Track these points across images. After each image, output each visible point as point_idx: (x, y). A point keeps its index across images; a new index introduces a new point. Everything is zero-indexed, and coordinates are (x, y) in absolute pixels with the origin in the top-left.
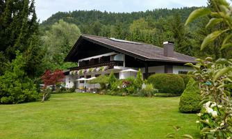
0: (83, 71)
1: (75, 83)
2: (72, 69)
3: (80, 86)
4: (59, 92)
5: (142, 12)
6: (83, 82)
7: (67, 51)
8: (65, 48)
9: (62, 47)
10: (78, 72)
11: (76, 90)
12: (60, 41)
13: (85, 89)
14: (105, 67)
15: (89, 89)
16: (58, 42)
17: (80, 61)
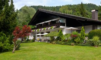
0: (39, 30)
1: (35, 37)
2: (33, 29)
3: (37, 38)
4: (26, 42)
5: (61, 6)
6: (39, 36)
7: (29, 21)
8: (28, 19)
9: (27, 18)
10: (37, 30)
11: (35, 41)
12: (26, 16)
13: (40, 40)
14: (54, 27)
15: (43, 40)
16: (24, 16)
17: (36, 24)
